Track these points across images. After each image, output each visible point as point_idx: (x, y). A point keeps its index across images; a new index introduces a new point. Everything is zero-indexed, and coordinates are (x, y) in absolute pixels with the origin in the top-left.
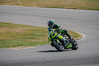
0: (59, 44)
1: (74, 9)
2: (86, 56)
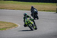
0: (31, 26)
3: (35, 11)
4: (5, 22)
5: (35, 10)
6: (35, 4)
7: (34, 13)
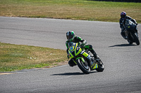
0: (84, 63)
1: (68, 18)
2: (84, 85)
3: (130, 25)
4: (47, 49)
5: (131, 23)
6: (119, 6)
7: (128, 30)
